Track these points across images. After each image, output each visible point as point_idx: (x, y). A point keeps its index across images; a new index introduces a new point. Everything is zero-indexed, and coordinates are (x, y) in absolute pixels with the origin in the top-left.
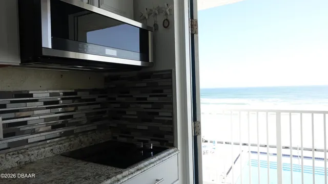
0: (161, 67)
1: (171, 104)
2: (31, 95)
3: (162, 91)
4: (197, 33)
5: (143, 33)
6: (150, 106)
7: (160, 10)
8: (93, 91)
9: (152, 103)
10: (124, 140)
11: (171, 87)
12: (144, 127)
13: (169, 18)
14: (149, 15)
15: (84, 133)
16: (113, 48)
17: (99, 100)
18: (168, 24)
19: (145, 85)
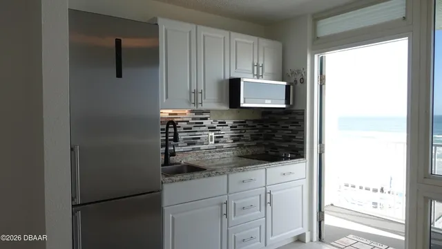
0: (298, 107)
1: (303, 131)
2: (225, 123)
3: (298, 123)
4: (324, 84)
5: (288, 88)
6: (290, 132)
7: (299, 72)
8: (255, 121)
9: (292, 130)
10: (274, 153)
11: (303, 120)
12: (286, 145)
13: (304, 77)
14: (292, 74)
15: (249, 146)
16: (269, 99)
17: (258, 127)
18: (303, 81)
19: (287, 118)
